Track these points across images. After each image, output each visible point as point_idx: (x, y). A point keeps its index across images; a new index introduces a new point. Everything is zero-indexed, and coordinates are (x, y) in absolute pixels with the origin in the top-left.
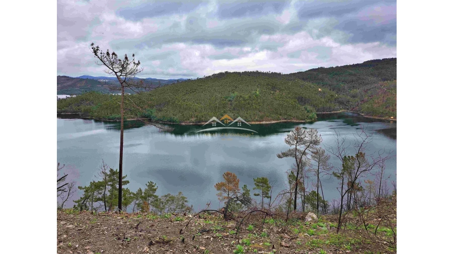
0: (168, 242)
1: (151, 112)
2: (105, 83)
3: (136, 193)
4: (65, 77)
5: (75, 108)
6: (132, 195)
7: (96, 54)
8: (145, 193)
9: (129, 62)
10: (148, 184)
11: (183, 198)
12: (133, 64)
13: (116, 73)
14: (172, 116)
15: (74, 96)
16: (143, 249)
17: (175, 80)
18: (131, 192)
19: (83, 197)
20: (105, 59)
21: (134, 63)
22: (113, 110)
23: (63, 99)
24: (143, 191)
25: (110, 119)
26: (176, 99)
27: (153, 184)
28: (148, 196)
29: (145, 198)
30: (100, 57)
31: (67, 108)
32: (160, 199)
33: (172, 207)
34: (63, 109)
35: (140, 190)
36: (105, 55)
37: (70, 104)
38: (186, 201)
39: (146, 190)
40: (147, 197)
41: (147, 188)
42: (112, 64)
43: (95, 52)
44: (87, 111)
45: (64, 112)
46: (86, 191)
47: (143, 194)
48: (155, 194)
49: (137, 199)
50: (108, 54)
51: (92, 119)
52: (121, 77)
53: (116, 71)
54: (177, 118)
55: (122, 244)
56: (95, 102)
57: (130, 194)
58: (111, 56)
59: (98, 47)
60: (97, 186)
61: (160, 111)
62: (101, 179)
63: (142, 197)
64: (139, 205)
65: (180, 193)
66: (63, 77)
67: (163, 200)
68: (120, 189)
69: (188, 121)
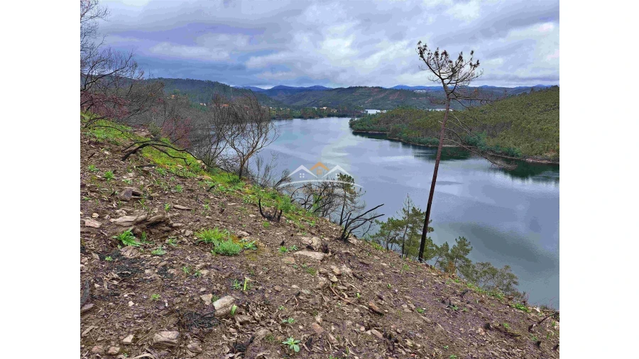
0: (512, 336)
1: (479, 137)
2: (421, 95)
3: (440, 247)
4: (379, 87)
5: (383, 126)
6: (434, 248)
7: (422, 56)
8: (452, 251)
9: (463, 64)
10: (459, 240)
11: (511, 277)
12: (469, 66)
13: (443, 80)
14: (512, 146)
15: (385, 111)
16: (477, 329)
17: (527, 88)
18: (433, 243)
19: (378, 233)
20: (432, 62)
21: (471, 64)
22: (427, 131)
23: (373, 115)
24: (451, 247)
25: (420, 143)
26: (525, 119)
27: (466, 243)
28: (457, 257)
29: (452, 258)
30: (426, 59)
31: (374, 126)
32: (474, 267)
33: (490, 283)
34: (371, 127)
35: (447, 245)
36: (433, 56)
37: (378, 122)
38: (515, 283)
39: (454, 247)
40: (455, 257)
41: (456, 244)
42: (439, 68)
43: (421, 53)
44: (395, 131)
45: (372, 130)
46: (382, 227)
47: (449, 252)
48: (466, 257)
49: (440, 256)
50: (437, 54)
51: (399, 141)
52: (449, 85)
53: (443, 77)
54: (520, 149)
55: (448, 311)
56: (406, 120)
57: (433, 245)
58: (440, 56)
59: (426, 46)
60: (396, 225)
61: (493, 136)
62: (400, 216)
63: (447, 255)
64: (442, 264)
65: (507, 267)
66: (376, 88)
67: (478, 268)
68: (424, 237)
69: (539, 157)
